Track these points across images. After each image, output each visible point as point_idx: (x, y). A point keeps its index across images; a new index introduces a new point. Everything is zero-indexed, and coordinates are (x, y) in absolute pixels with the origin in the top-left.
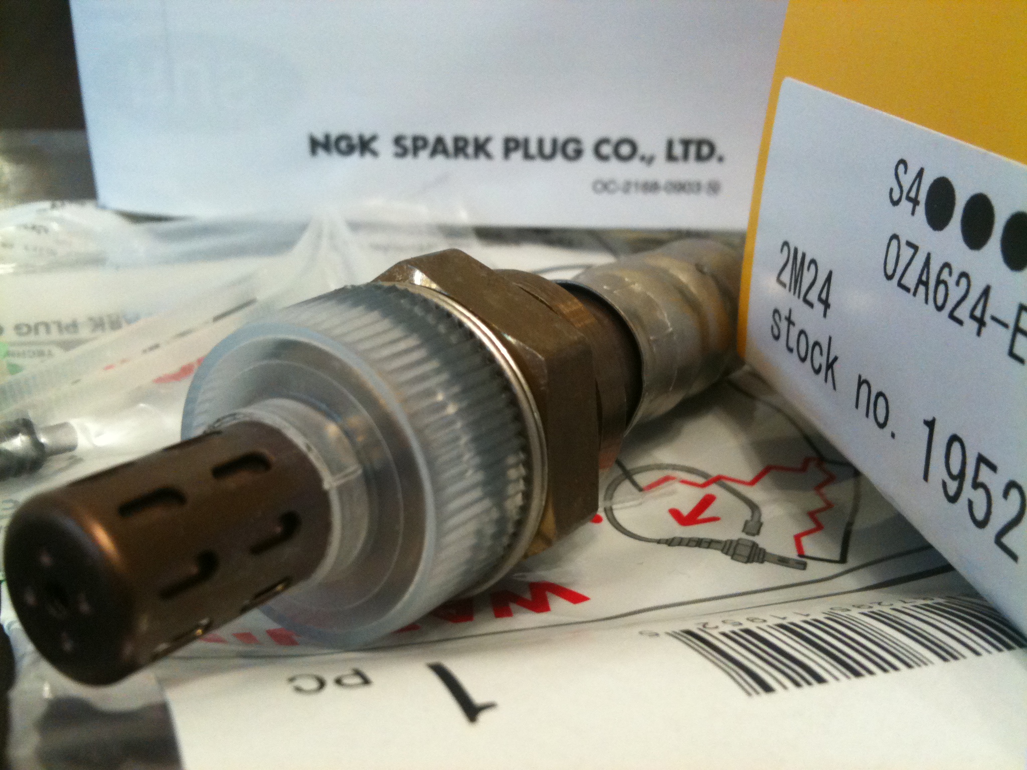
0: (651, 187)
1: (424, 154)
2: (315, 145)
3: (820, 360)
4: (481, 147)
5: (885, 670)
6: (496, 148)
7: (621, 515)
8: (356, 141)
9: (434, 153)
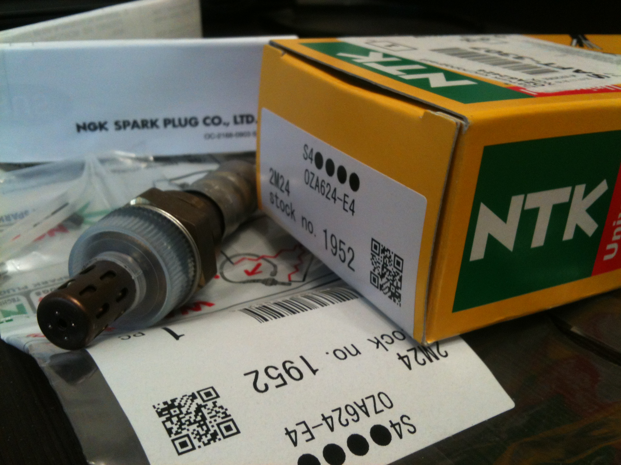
0: (229, 135)
1: (129, 129)
2: (79, 128)
3: (289, 211)
4: (154, 124)
5: (303, 311)
6: (160, 123)
7: (227, 274)
8: (97, 124)
9: (133, 127)
